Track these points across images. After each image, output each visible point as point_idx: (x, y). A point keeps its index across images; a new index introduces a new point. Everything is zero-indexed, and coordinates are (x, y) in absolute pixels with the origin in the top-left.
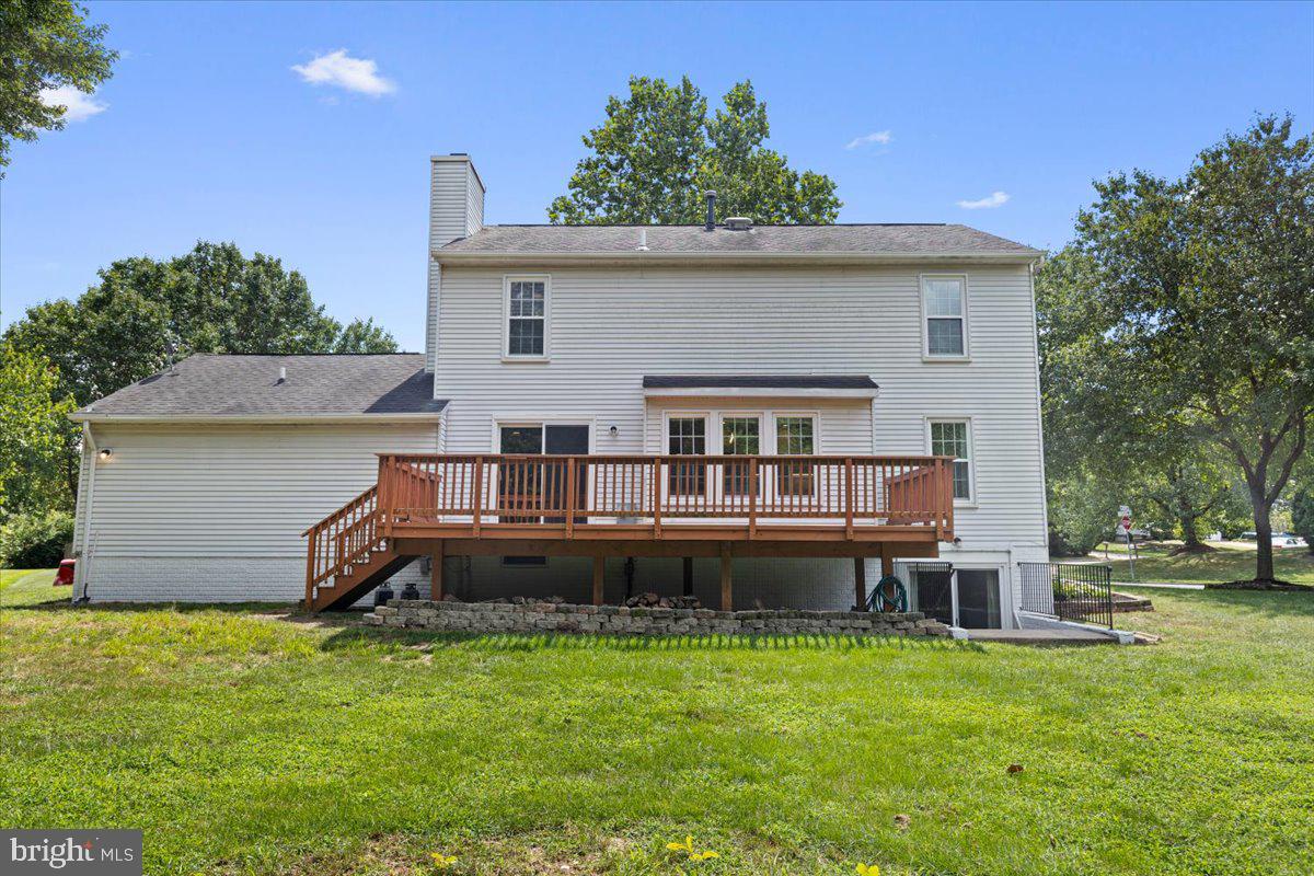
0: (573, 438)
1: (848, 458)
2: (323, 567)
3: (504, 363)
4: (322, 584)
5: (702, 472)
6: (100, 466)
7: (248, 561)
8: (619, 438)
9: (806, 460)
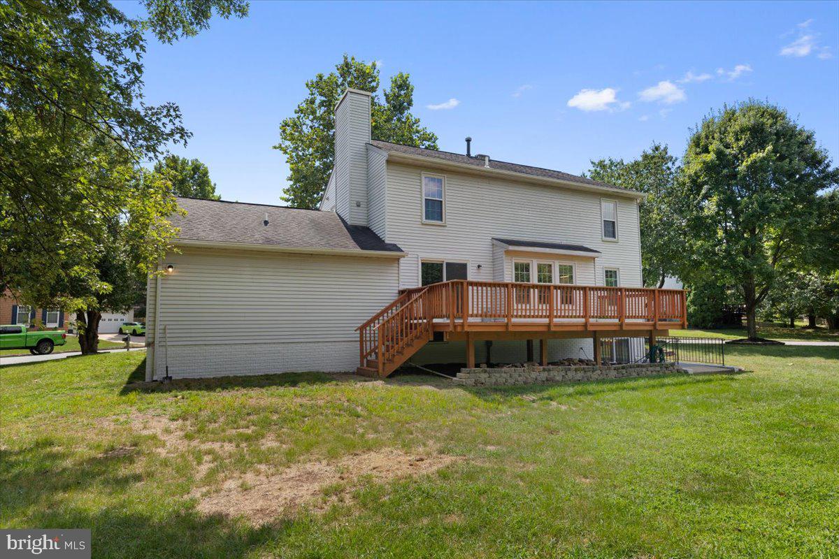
0: (458, 270)
1: (588, 287)
2: (368, 348)
3: (423, 224)
4: (369, 358)
5: (529, 292)
6: (166, 278)
7: (283, 345)
8: (481, 271)
9: (571, 288)
